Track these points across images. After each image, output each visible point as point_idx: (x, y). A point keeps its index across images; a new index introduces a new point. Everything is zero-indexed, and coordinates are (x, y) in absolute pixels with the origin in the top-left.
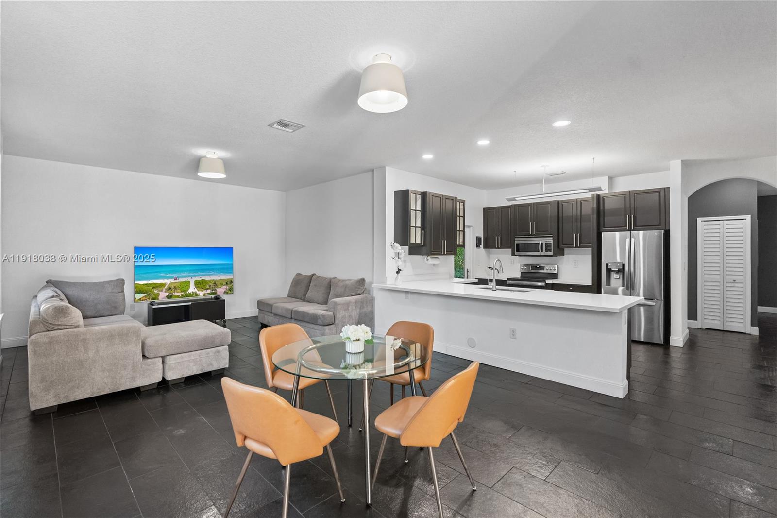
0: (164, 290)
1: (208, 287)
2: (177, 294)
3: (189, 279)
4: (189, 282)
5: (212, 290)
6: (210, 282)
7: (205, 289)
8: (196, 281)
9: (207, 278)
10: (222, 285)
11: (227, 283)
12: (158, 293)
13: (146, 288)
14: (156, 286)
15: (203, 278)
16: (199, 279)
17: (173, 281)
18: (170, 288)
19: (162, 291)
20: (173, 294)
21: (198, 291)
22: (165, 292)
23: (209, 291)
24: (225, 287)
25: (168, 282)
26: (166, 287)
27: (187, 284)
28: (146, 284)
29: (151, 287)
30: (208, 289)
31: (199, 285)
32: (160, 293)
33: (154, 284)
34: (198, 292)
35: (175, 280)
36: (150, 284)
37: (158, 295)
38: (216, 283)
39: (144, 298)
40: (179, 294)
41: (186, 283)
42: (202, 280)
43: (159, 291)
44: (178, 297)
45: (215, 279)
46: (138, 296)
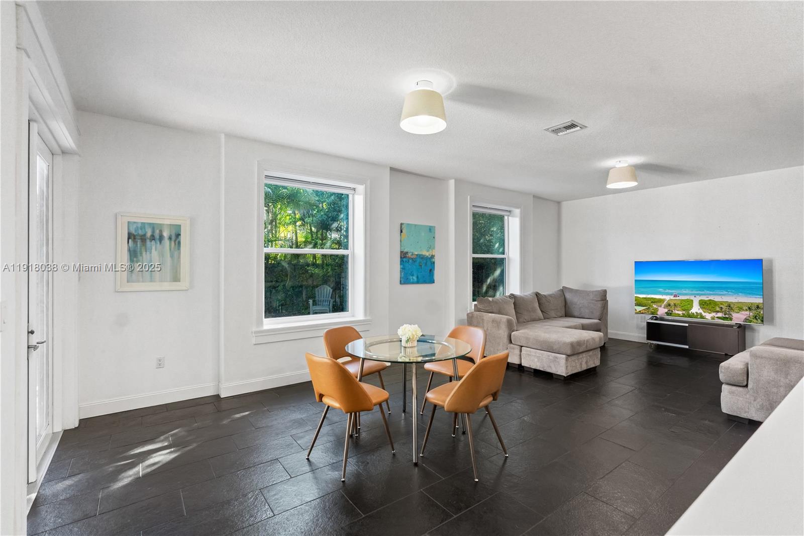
0: (663, 306)
1: (718, 309)
2: (677, 312)
3: (692, 298)
4: (692, 301)
5: (725, 315)
6: (722, 304)
7: (714, 312)
8: (702, 300)
9: (717, 299)
10: (741, 309)
11: (749, 308)
12: (657, 308)
13: (645, 301)
14: (655, 301)
15: (711, 298)
16: (705, 298)
17: (672, 297)
18: (669, 305)
19: (661, 306)
20: (672, 311)
21: (705, 312)
22: (664, 308)
23: (720, 315)
24: (748, 313)
25: (667, 298)
26: (665, 303)
27: (691, 302)
28: (645, 298)
29: (650, 302)
30: (718, 312)
31: (705, 306)
32: (659, 308)
33: (652, 298)
34: (704, 314)
35: (674, 297)
36: (649, 298)
37: (657, 310)
38: (732, 306)
39: (643, 311)
40: (680, 313)
41: (688, 301)
42: (710, 300)
43: (658, 306)
44: (679, 316)
45: (729, 301)
46: (639, 309)
